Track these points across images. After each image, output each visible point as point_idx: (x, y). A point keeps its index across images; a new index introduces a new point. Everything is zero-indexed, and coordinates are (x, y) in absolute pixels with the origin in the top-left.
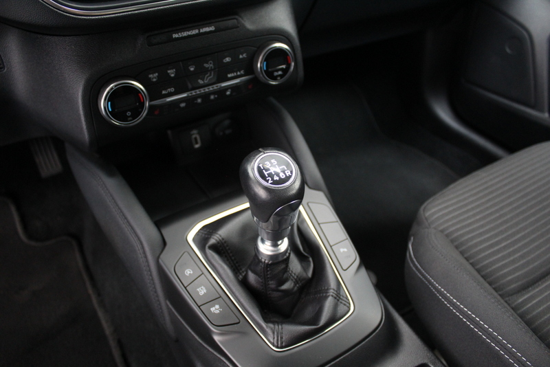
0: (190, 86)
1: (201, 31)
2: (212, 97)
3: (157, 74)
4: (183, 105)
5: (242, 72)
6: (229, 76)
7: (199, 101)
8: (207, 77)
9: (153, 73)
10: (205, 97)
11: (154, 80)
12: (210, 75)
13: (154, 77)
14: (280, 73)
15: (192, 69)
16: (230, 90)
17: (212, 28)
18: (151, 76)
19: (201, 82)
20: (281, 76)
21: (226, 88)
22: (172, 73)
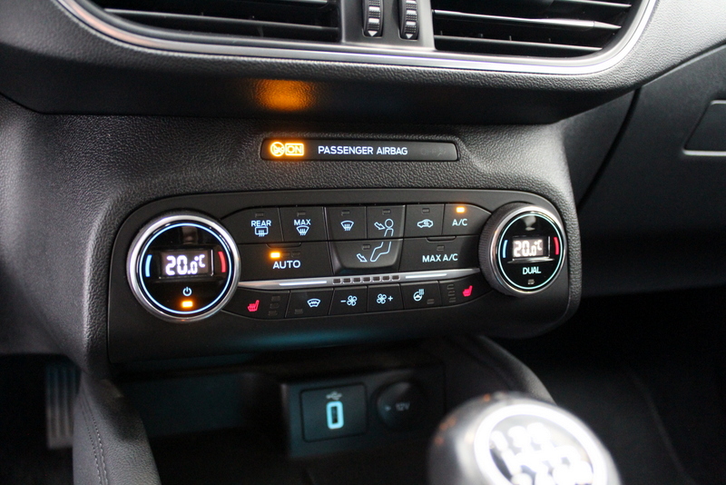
0: (337, 264)
1: (379, 151)
2: (381, 299)
3: (269, 223)
4: (314, 303)
5: (454, 257)
6: (425, 259)
7: (352, 301)
8: (378, 252)
9: (261, 219)
10: (367, 294)
11: (262, 234)
12: (385, 249)
13: (261, 227)
14: (535, 270)
15: (347, 228)
16: (421, 291)
17: (402, 151)
18: (256, 223)
19: (362, 259)
20: (538, 279)
21: (414, 286)
22: (302, 227)
